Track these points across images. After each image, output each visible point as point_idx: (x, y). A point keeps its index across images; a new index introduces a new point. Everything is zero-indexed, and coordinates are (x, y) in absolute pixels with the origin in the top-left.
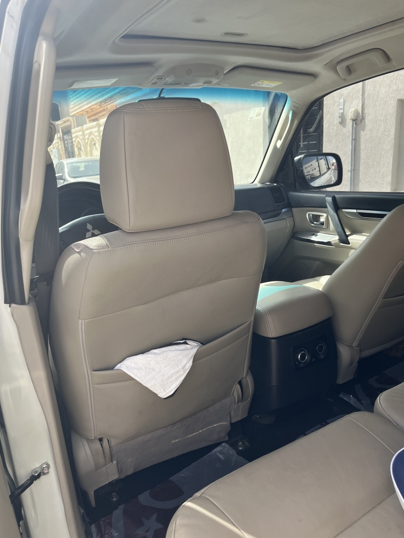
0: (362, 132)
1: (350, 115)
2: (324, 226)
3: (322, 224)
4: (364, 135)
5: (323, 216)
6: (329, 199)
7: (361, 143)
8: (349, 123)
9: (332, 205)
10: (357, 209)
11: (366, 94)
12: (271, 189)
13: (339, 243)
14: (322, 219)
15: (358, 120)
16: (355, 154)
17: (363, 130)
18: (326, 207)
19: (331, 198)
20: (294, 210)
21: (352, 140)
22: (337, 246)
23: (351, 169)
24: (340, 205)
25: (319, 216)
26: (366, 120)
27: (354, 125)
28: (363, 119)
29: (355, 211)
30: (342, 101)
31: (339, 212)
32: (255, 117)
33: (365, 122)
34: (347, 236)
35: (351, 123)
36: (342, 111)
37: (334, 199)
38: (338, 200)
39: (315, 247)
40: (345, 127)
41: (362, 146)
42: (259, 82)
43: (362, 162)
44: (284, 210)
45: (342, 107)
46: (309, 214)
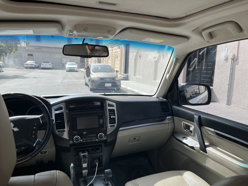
0: (236, 65)
1: (231, 56)
2: (192, 134)
3: (191, 132)
4: (238, 68)
5: (192, 127)
6: (196, 117)
7: (236, 71)
8: (230, 61)
9: (198, 122)
10: (214, 129)
11: (240, 47)
12: (161, 103)
13: (199, 150)
14: (191, 129)
15: (235, 59)
16: (232, 76)
17: (237, 65)
18: (194, 122)
19: (197, 117)
20: (175, 118)
21: (231, 69)
22: (198, 152)
23: (229, 84)
24: (203, 123)
25: (190, 126)
26: (239, 60)
27: (233, 62)
28: (238, 59)
29: (213, 130)
30: (227, 49)
31: (202, 128)
32: (152, 59)
33: (239, 61)
34: (206, 147)
35: (231, 61)
36: (226, 54)
37: (200, 117)
38: (202, 119)
39: (184, 147)
40: (227, 62)
41: (236, 73)
42: (147, 39)
43: (235, 80)
44: (168, 117)
45: (227, 52)
46: (184, 123)
